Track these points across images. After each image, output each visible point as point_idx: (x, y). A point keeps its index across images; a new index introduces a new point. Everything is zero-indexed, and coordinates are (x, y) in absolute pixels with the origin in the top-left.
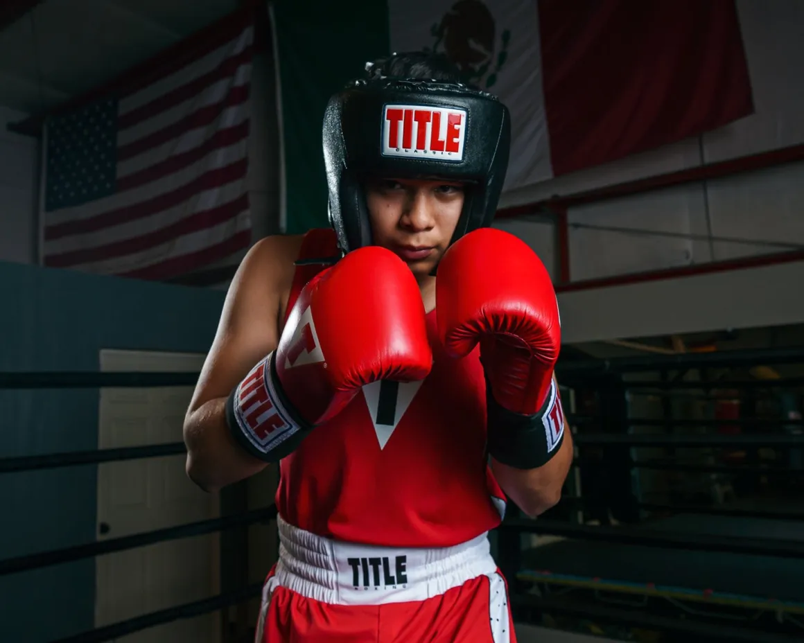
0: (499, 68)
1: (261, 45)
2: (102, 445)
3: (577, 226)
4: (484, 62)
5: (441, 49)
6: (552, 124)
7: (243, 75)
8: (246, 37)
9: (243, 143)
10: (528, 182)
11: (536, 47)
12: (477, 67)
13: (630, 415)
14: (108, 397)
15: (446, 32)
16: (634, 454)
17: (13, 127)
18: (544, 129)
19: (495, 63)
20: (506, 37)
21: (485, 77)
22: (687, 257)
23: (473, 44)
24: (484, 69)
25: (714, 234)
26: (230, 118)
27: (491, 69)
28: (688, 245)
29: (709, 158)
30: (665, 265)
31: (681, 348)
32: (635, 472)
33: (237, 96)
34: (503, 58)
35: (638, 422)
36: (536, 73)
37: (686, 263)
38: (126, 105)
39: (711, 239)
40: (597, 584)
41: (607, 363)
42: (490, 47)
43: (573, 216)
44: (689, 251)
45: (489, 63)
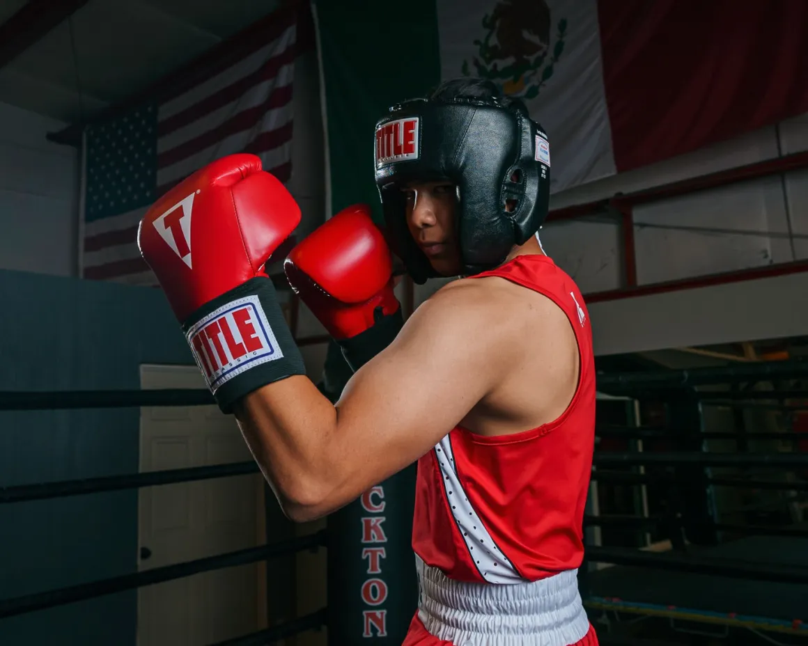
0: (556, 59)
1: (305, 44)
2: (142, 468)
3: (643, 225)
4: (540, 53)
5: (493, 41)
6: (614, 116)
7: (285, 76)
8: (289, 36)
9: (286, 145)
10: (588, 181)
11: (595, 34)
12: (532, 59)
13: (703, 430)
14: (148, 416)
15: (498, 24)
16: (709, 472)
17: (52, 137)
18: (606, 123)
19: (551, 54)
20: (563, 25)
21: (541, 69)
22: (766, 256)
23: (526, 34)
24: (539, 61)
25: (795, 230)
26: (273, 120)
27: (547, 61)
28: (766, 243)
29: (787, 149)
30: (741, 266)
31: (751, 356)
32: (710, 490)
33: (279, 98)
34: (559, 49)
35: (711, 436)
36: (596, 64)
37: (766, 263)
38: (166, 112)
39: (791, 236)
40: (672, 613)
41: (686, 375)
42: (545, 36)
43: (639, 215)
44: (768, 250)
45: (545, 54)
